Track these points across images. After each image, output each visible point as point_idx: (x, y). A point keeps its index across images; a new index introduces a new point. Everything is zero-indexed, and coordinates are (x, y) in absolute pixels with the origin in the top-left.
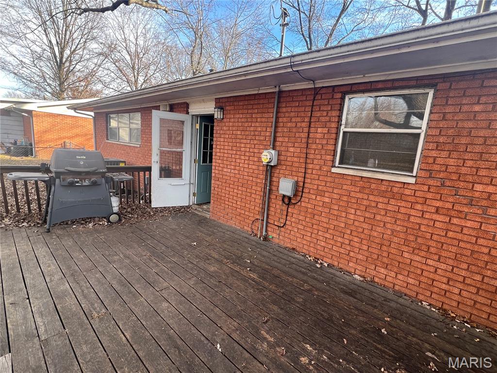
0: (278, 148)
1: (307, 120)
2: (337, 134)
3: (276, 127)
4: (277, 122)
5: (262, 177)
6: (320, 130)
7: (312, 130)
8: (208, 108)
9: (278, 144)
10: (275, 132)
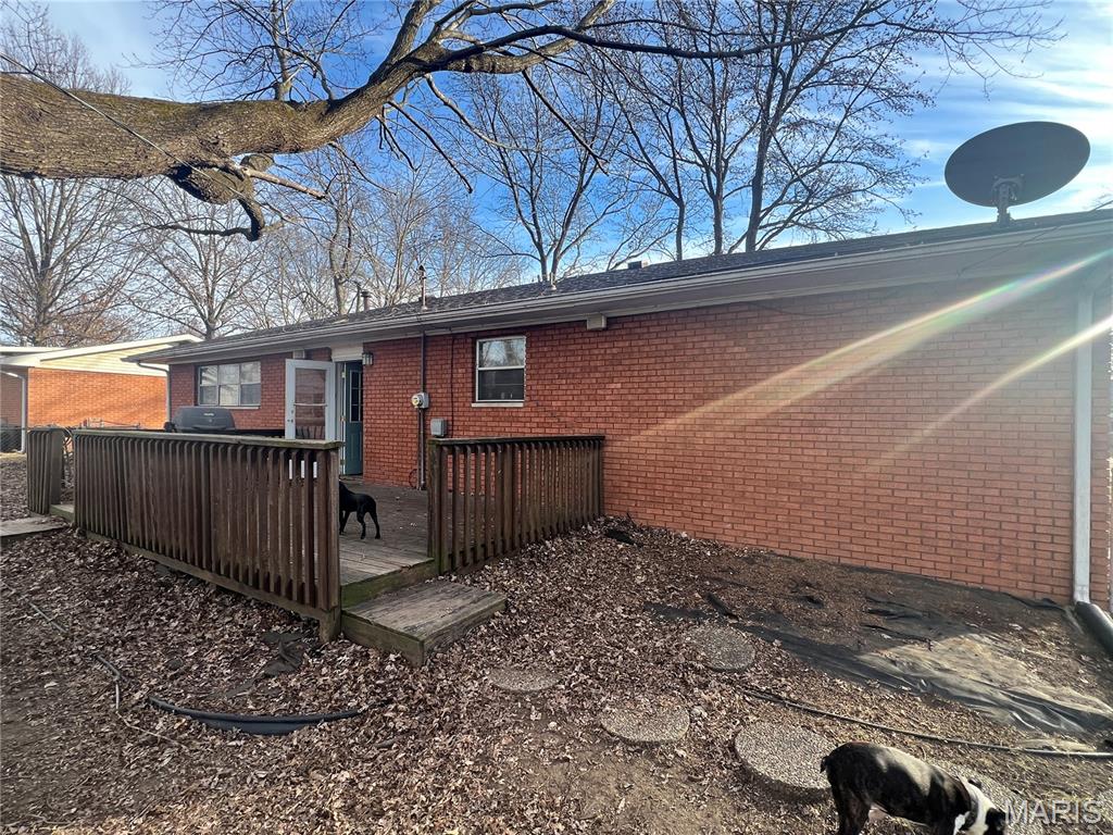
0: (428, 391)
1: (449, 362)
2: (474, 373)
3: (425, 370)
4: (425, 365)
5: (416, 422)
6: (460, 371)
7: (455, 371)
8: (355, 354)
9: (428, 386)
10: (424, 375)
